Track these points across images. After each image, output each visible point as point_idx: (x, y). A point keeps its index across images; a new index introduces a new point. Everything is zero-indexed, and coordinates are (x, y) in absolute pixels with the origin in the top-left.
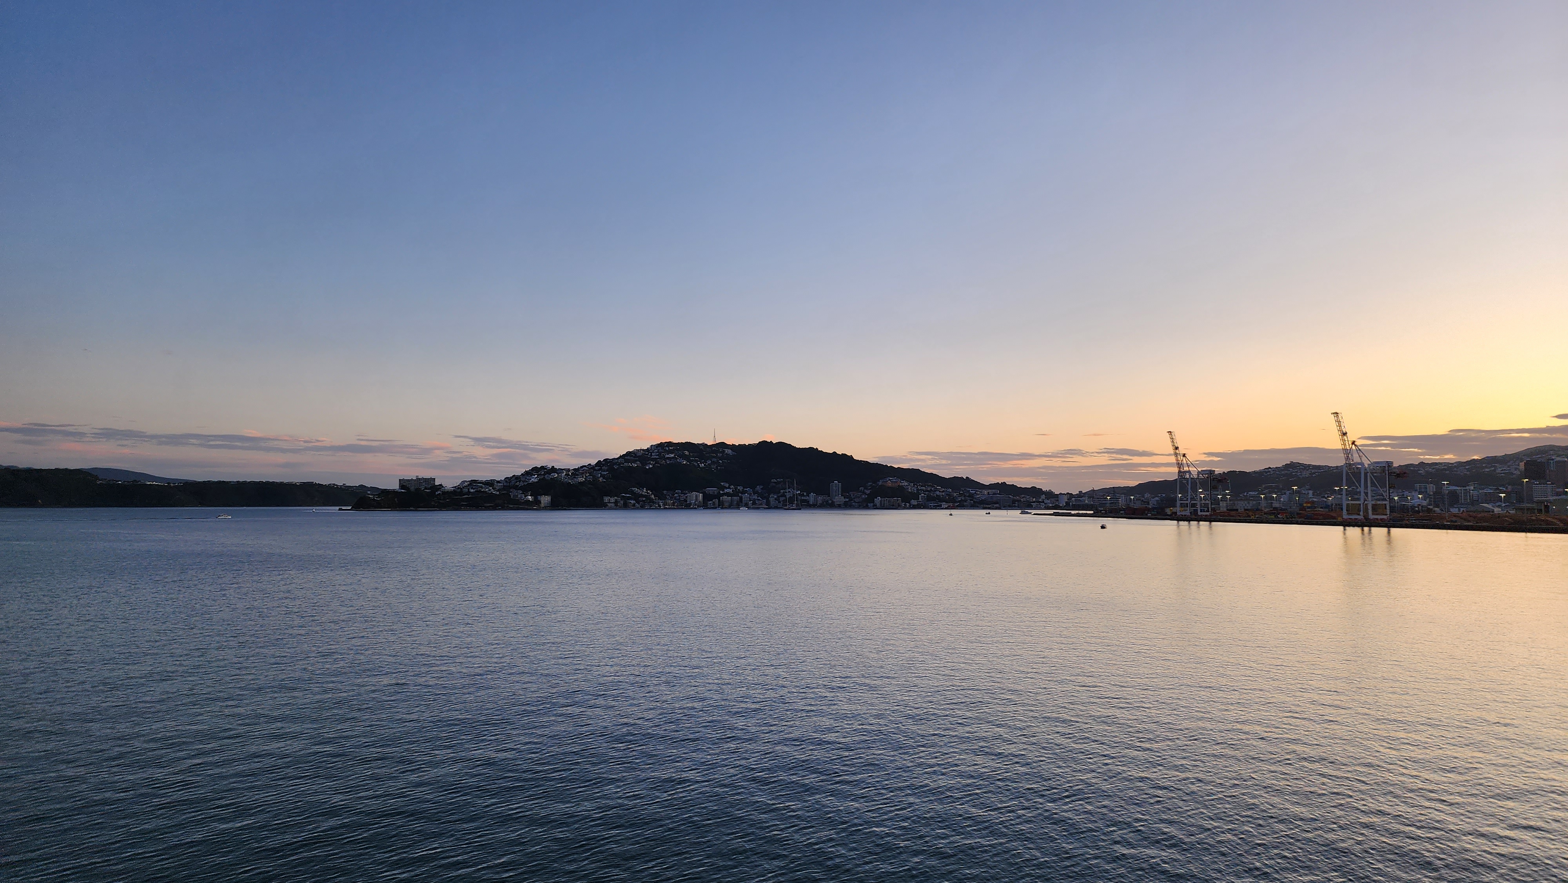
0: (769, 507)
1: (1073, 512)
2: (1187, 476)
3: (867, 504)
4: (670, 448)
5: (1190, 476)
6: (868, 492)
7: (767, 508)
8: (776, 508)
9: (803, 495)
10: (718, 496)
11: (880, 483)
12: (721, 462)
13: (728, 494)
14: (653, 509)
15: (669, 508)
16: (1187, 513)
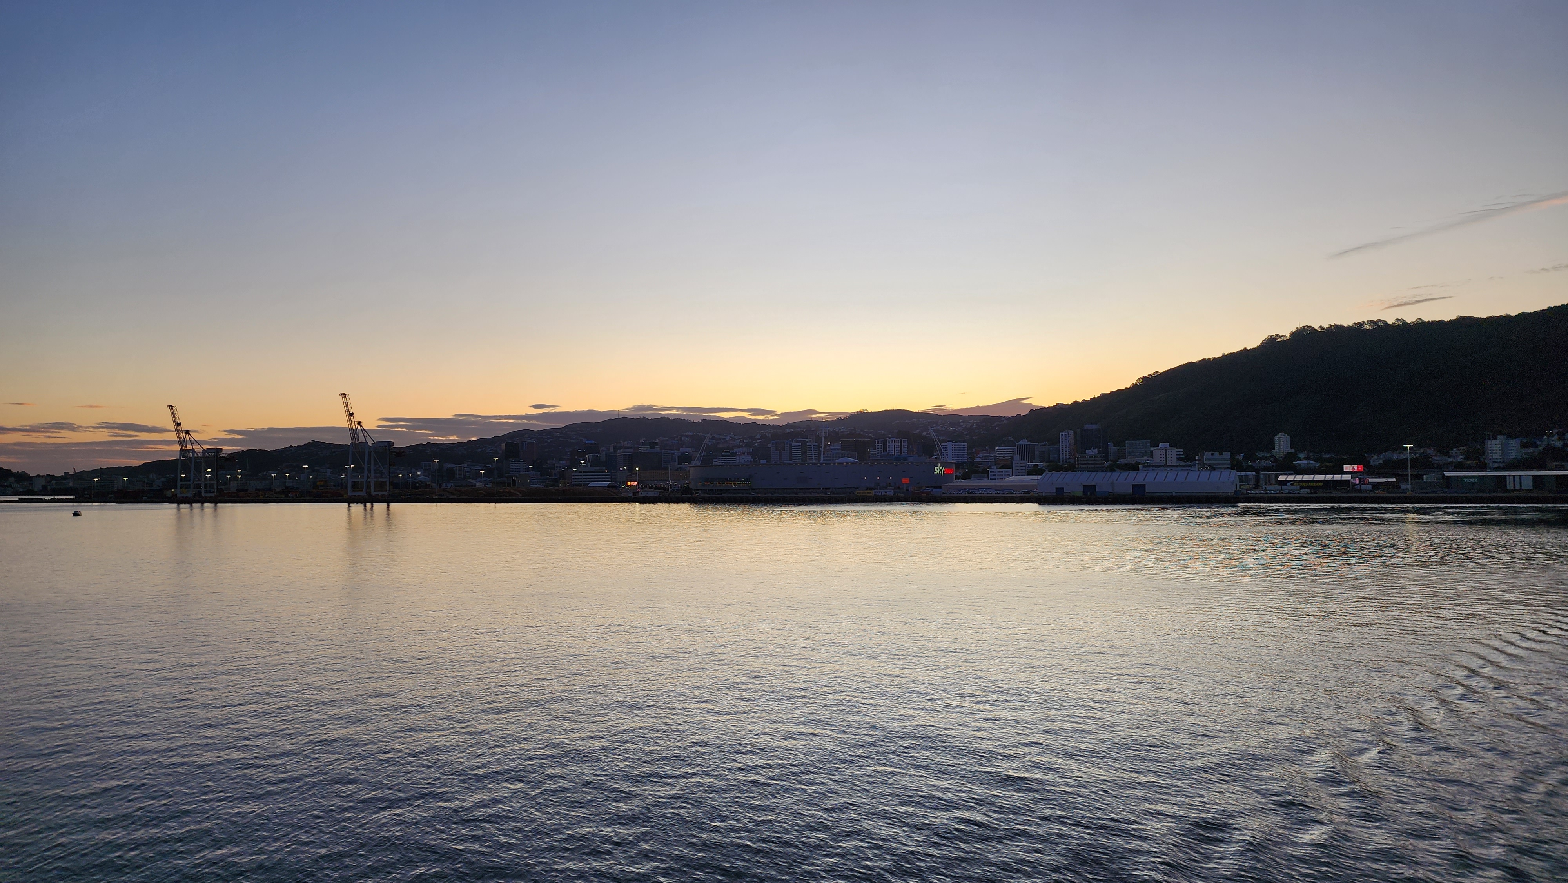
1: (47, 498)
2: (191, 454)
5: (193, 455)
16: (189, 494)
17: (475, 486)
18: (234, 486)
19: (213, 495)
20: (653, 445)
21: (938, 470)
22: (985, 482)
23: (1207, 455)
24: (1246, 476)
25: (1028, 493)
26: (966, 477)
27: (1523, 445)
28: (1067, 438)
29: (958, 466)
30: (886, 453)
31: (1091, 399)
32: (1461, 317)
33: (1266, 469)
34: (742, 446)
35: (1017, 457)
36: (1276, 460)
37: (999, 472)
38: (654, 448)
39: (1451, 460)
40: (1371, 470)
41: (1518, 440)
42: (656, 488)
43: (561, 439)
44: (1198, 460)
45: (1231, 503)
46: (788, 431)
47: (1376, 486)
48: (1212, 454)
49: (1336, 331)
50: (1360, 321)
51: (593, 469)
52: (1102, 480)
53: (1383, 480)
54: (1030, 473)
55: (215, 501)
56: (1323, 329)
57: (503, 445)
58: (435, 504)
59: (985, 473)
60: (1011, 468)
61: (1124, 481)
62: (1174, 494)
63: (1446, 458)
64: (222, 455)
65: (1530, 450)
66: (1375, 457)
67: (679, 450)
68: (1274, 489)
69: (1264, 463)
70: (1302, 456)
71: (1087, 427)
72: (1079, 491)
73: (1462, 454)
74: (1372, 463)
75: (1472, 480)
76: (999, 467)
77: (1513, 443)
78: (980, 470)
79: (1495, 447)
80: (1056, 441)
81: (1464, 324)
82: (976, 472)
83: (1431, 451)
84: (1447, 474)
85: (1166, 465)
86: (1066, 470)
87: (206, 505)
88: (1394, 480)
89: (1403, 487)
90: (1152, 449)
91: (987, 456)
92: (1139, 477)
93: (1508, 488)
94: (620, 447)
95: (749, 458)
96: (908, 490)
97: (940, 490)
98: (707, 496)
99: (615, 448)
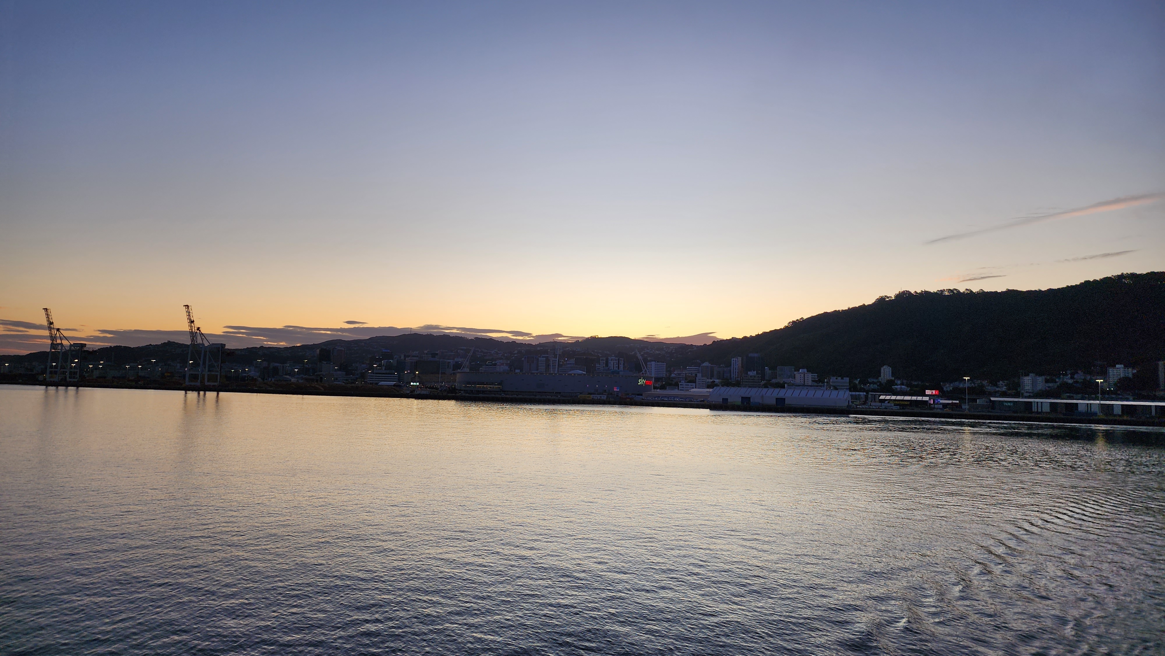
2: (60, 348)
5: (62, 348)
16: (56, 378)
17: (290, 381)
18: (96, 373)
19: (76, 380)
20: (434, 355)
21: (641, 382)
22: (675, 392)
23: (833, 379)
24: (859, 395)
25: (703, 401)
26: (663, 387)
27: (1047, 381)
28: (737, 362)
29: (657, 379)
30: (607, 368)
31: (756, 335)
32: (1009, 290)
33: (874, 390)
34: (502, 359)
35: (699, 375)
36: (881, 384)
37: (686, 385)
38: (435, 357)
39: (997, 389)
40: (944, 395)
41: (1043, 377)
42: (430, 388)
43: (365, 348)
44: (827, 382)
45: (844, 414)
46: (538, 349)
47: (945, 406)
48: (837, 379)
49: (926, 295)
50: (942, 289)
51: (384, 372)
52: (755, 394)
53: (950, 402)
54: (708, 387)
55: (78, 385)
56: (917, 293)
57: (318, 351)
58: (256, 394)
59: (676, 385)
60: (695, 382)
61: (771, 395)
62: (805, 406)
63: (995, 388)
64: (85, 349)
65: (1051, 385)
66: (948, 385)
67: (453, 359)
68: (874, 405)
69: (872, 386)
70: (899, 382)
71: (751, 355)
72: (738, 401)
73: (1006, 386)
74: (945, 389)
75: (1009, 404)
76: (687, 381)
77: (1040, 379)
78: (673, 383)
79: (1028, 382)
80: (729, 365)
81: (1011, 295)
82: (670, 385)
83: (985, 383)
84: (992, 399)
85: (804, 385)
86: (734, 385)
87: (70, 388)
88: (958, 402)
89: (963, 407)
90: (795, 373)
91: (680, 374)
92: (781, 393)
93: (1033, 410)
94: (409, 356)
95: (507, 368)
96: (617, 396)
97: (641, 397)
98: (468, 395)
99: (405, 356)
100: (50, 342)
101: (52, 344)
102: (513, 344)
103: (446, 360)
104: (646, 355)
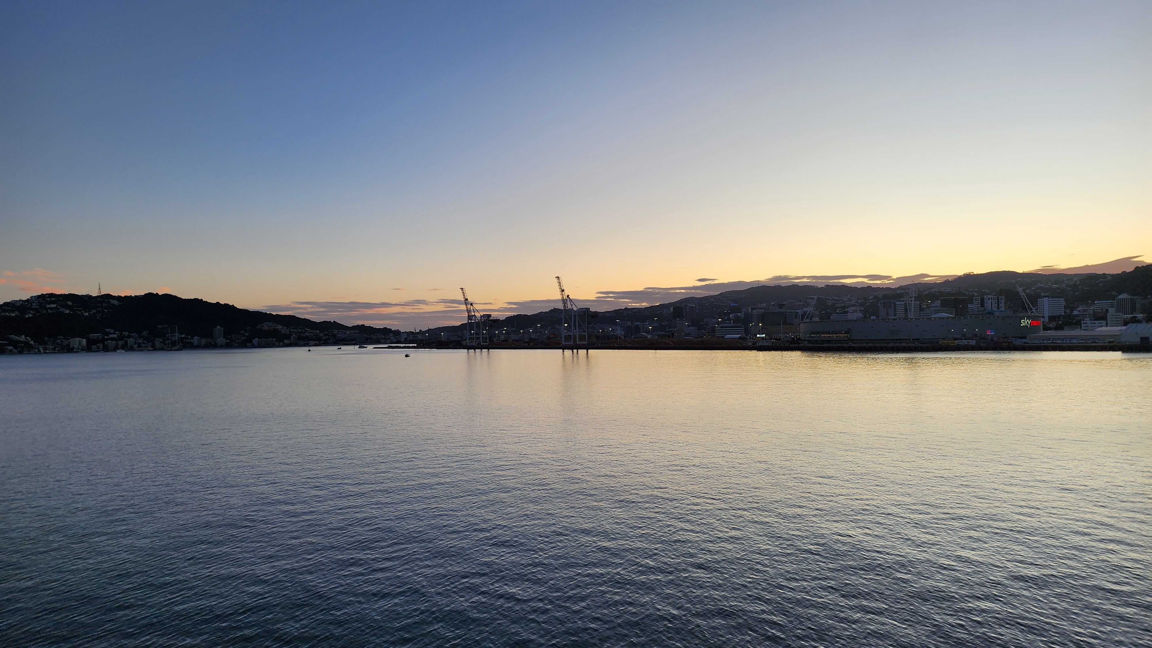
0: (155, 349)
3: (246, 344)
4: (52, 299)
5: (475, 319)
6: (247, 334)
7: (152, 350)
8: (162, 349)
9: (187, 338)
10: (103, 341)
11: (258, 327)
12: (106, 311)
13: (113, 339)
14: (32, 353)
15: (49, 353)
18: (502, 337)
19: (487, 344)
20: (781, 306)
21: (1025, 322)
22: (1075, 332)
25: (1113, 342)
26: (1058, 328)
29: (1052, 318)
30: (983, 309)
34: (856, 306)
35: (1112, 311)
37: (1091, 323)
38: (782, 308)
42: (774, 339)
43: (715, 303)
46: (898, 292)
54: (1124, 324)
55: (488, 347)
57: (672, 308)
59: (1078, 324)
60: (1105, 319)
64: (491, 318)
67: (802, 309)
76: (1093, 318)
78: (1074, 321)
82: (1069, 324)
87: (483, 350)
91: (1086, 310)
94: (755, 309)
95: (860, 315)
96: (992, 340)
97: (1024, 340)
98: (811, 345)
99: (752, 309)
100: (466, 315)
101: (469, 316)
102: (868, 289)
103: (793, 311)
104: (1038, 291)
